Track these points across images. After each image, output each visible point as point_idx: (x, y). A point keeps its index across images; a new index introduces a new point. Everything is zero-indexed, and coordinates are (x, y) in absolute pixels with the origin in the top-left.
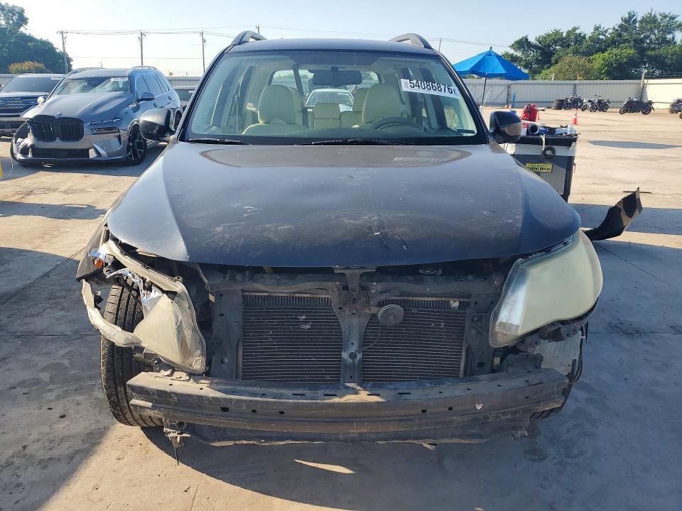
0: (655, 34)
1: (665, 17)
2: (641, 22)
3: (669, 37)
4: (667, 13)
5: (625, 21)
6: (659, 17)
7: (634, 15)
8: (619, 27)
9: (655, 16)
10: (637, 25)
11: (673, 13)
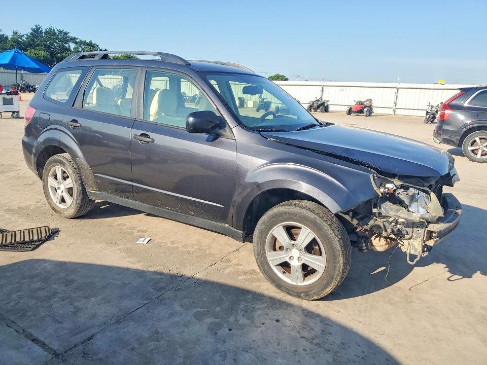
0: (56, 43)
1: (61, 32)
2: (46, 33)
3: (67, 46)
4: (62, 30)
5: (34, 31)
6: (57, 32)
7: (40, 28)
8: (31, 34)
9: (54, 30)
10: (43, 35)
11: (66, 30)
